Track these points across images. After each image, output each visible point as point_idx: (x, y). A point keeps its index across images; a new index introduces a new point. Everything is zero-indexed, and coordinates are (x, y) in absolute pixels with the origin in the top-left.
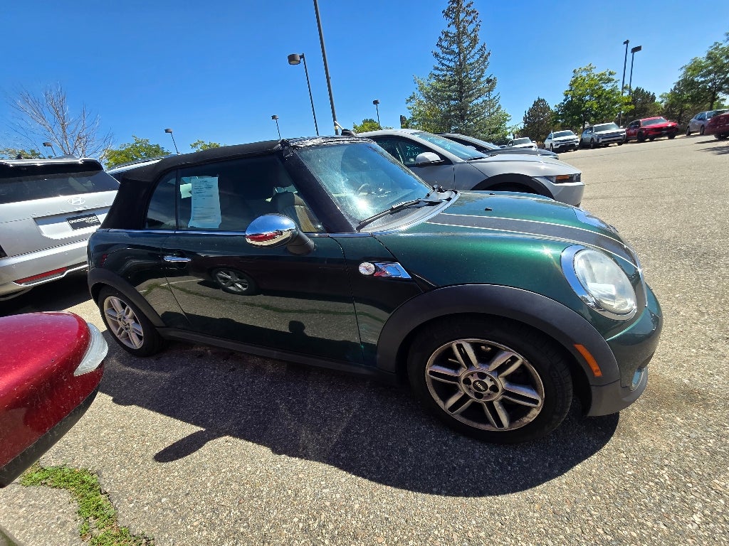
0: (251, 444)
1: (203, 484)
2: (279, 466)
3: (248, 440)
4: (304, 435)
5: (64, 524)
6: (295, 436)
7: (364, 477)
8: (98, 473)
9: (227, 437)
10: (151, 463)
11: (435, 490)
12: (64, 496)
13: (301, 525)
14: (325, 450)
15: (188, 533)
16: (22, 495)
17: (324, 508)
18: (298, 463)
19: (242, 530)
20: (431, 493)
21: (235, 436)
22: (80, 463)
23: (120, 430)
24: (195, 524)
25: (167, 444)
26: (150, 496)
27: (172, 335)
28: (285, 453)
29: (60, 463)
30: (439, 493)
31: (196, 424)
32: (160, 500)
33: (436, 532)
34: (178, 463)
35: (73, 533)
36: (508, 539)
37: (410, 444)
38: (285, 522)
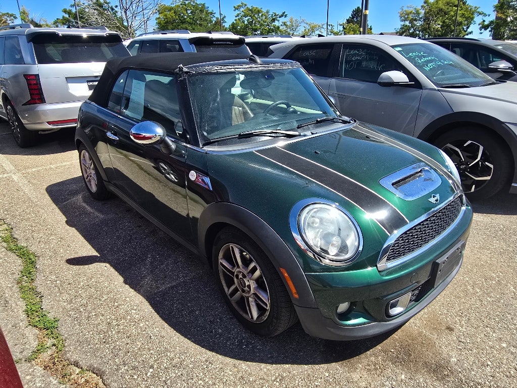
0: (117, 272)
1: (79, 283)
2: (121, 290)
3: (116, 270)
4: (147, 280)
5: (13, 273)
6: (141, 278)
7: (158, 314)
8: (39, 257)
9: (108, 265)
10: (63, 262)
11: (189, 336)
12: (19, 261)
13: (109, 320)
14: (151, 292)
15: (59, 301)
16: (4, 253)
17: (125, 318)
18: (132, 292)
19: (82, 310)
20: (186, 337)
21: (111, 265)
22: (33, 249)
23: (60, 239)
24: (64, 298)
25: (76, 256)
26: (53, 277)
27: (111, 189)
28: (129, 285)
29: (25, 245)
30: (189, 339)
31: (97, 251)
32: (56, 281)
33: (169, 354)
34: (76, 268)
35: (15, 279)
36: (202, 374)
37: (200, 310)
38: (103, 315)
